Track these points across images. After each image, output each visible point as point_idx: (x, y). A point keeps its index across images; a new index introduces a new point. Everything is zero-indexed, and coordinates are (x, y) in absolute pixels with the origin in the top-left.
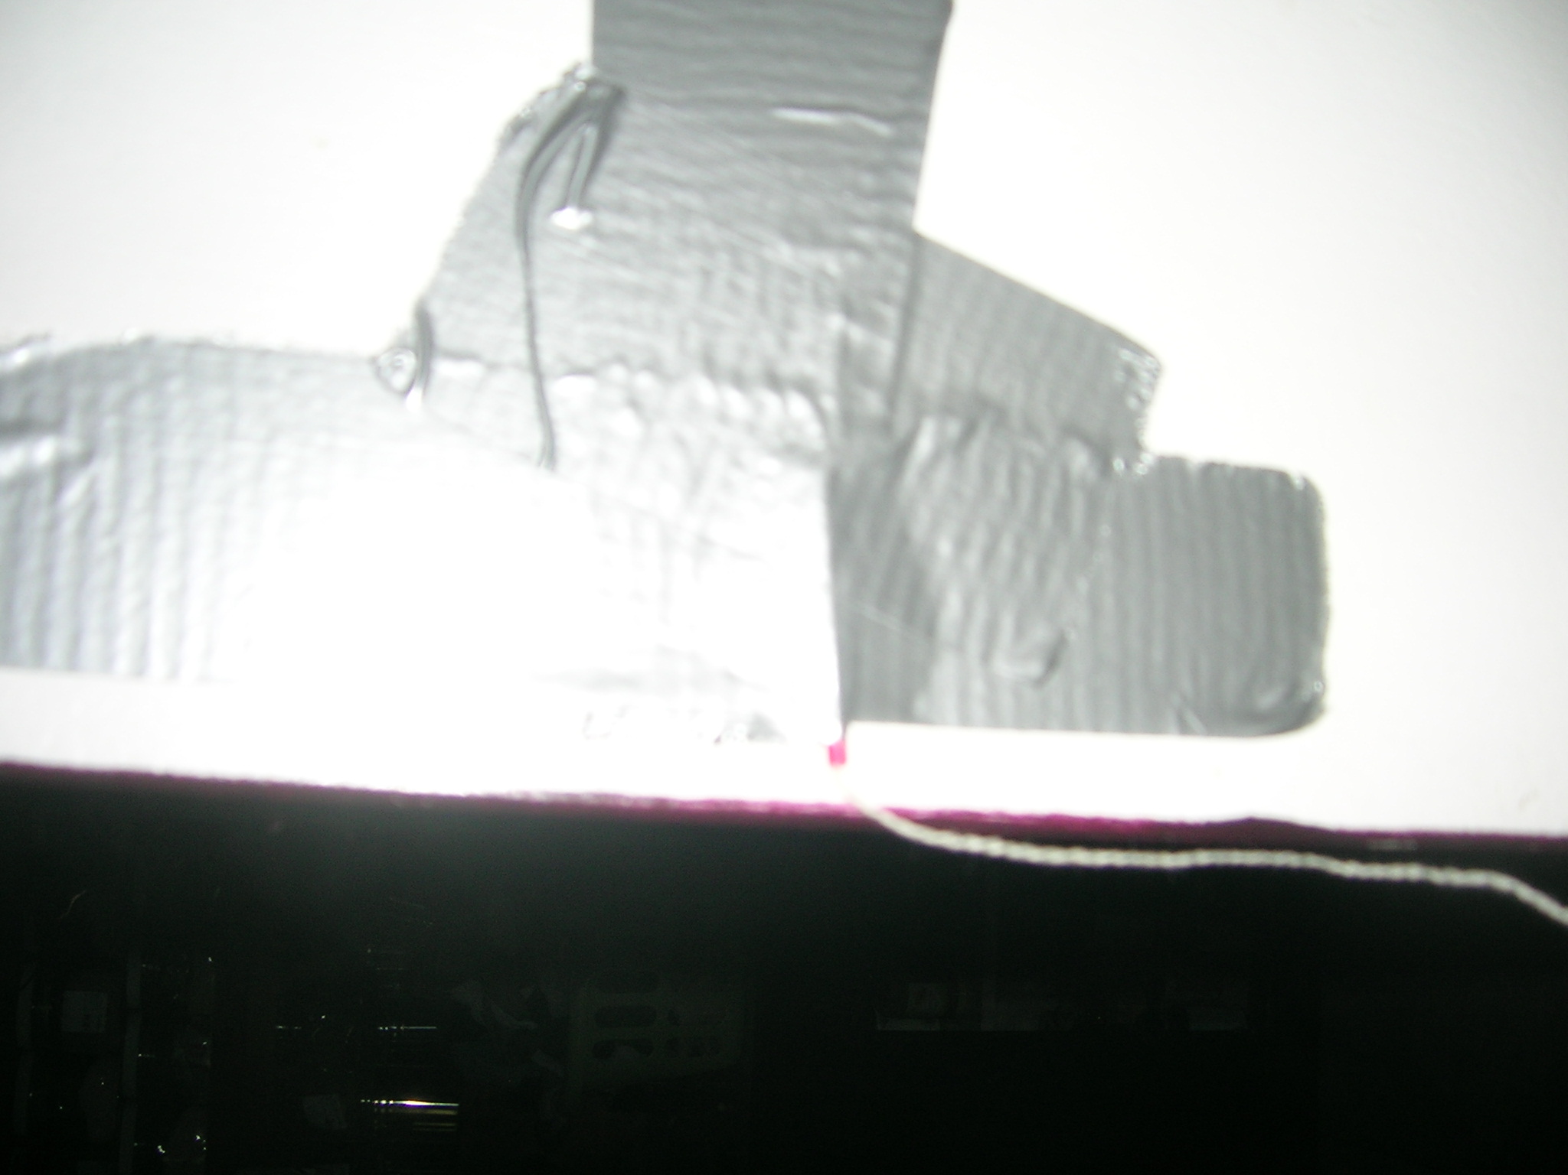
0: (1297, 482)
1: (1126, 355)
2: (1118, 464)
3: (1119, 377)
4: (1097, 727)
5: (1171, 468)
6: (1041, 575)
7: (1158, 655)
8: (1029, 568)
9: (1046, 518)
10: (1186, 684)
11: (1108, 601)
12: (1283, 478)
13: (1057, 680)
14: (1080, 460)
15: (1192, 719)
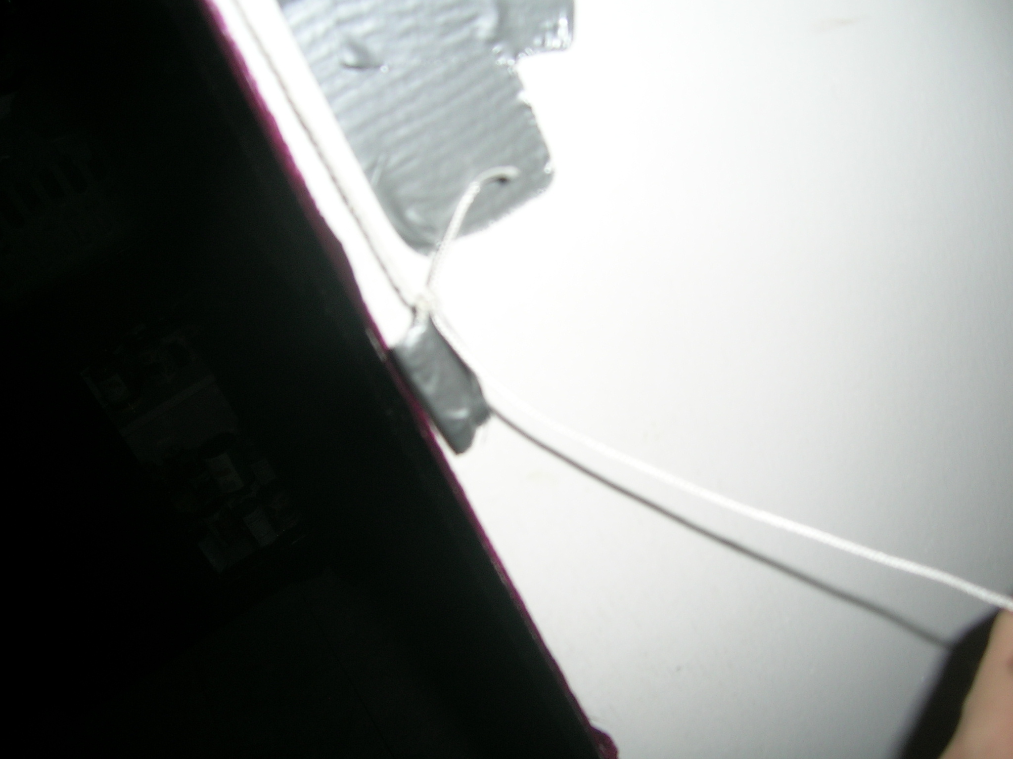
0: (548, 168)
1: (563, 22)
2: (497, 48)
3: (548, 24)
4: (338, 116)
5: (512, 83)
6: (407, 33)
7: (403, 132)
8: (408, 22)
9: (441, 19)
10: (395, 159)
11: (416, 84)
12: (546, 158)
13: (353, 74)
14: (486, 25)
15: (377, 173)
